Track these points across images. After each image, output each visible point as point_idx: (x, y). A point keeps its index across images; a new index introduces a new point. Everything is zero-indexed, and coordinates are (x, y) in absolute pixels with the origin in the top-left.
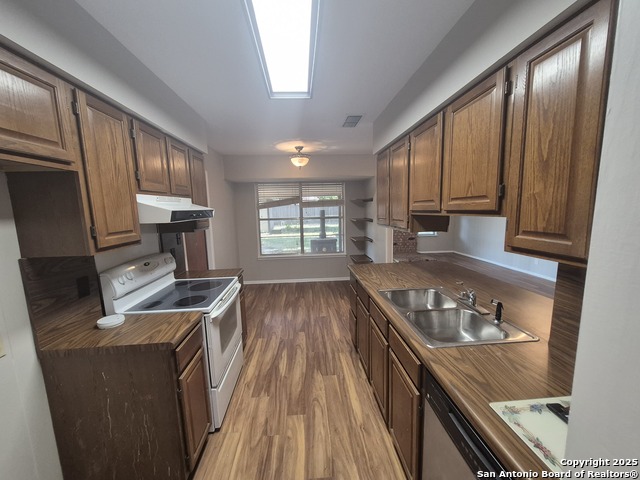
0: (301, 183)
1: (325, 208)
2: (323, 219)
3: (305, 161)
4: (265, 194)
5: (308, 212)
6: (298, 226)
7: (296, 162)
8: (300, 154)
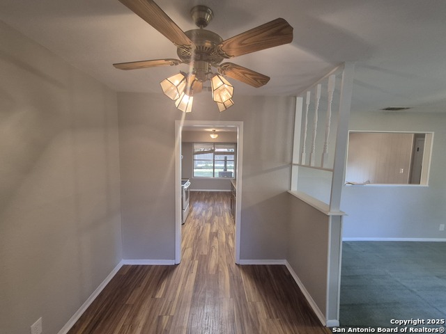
0: (215, 144)
1: (227, 156)
2: (226, 161)
3: (216, 136)
4: (197, 148)
5: (217, 157)
6: (212, 165)
7: (213, 136)
8: (214, 132)
